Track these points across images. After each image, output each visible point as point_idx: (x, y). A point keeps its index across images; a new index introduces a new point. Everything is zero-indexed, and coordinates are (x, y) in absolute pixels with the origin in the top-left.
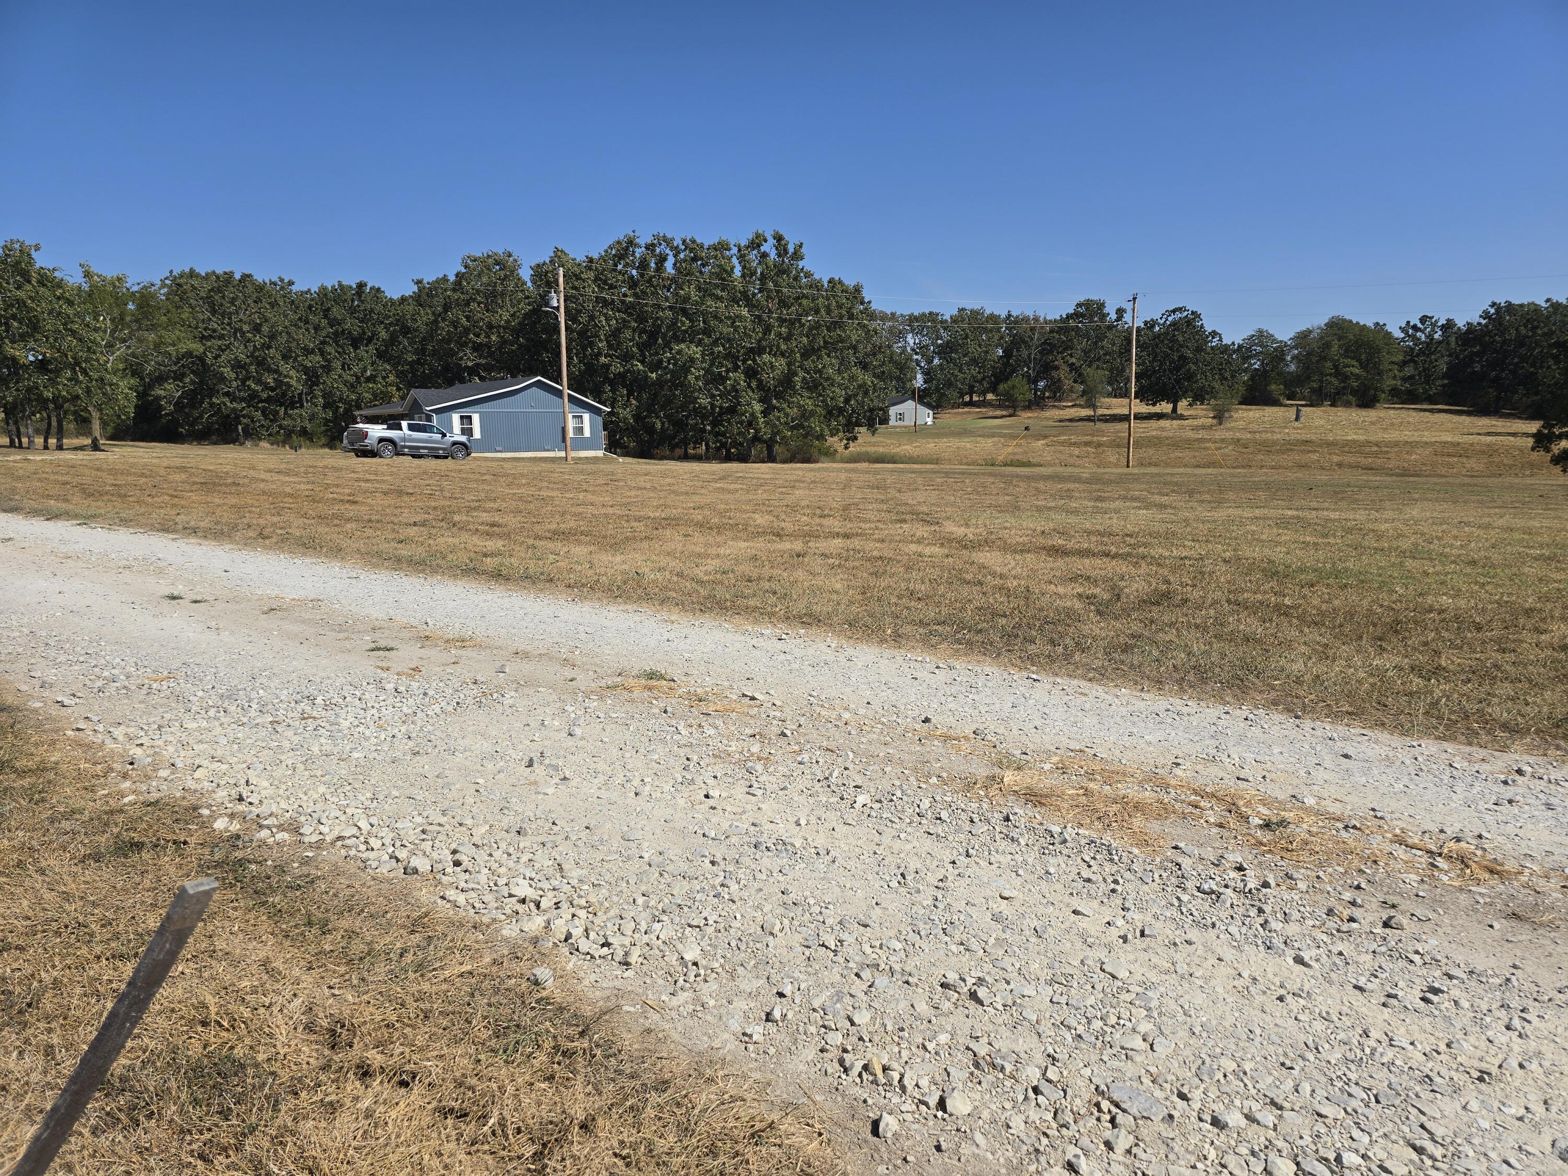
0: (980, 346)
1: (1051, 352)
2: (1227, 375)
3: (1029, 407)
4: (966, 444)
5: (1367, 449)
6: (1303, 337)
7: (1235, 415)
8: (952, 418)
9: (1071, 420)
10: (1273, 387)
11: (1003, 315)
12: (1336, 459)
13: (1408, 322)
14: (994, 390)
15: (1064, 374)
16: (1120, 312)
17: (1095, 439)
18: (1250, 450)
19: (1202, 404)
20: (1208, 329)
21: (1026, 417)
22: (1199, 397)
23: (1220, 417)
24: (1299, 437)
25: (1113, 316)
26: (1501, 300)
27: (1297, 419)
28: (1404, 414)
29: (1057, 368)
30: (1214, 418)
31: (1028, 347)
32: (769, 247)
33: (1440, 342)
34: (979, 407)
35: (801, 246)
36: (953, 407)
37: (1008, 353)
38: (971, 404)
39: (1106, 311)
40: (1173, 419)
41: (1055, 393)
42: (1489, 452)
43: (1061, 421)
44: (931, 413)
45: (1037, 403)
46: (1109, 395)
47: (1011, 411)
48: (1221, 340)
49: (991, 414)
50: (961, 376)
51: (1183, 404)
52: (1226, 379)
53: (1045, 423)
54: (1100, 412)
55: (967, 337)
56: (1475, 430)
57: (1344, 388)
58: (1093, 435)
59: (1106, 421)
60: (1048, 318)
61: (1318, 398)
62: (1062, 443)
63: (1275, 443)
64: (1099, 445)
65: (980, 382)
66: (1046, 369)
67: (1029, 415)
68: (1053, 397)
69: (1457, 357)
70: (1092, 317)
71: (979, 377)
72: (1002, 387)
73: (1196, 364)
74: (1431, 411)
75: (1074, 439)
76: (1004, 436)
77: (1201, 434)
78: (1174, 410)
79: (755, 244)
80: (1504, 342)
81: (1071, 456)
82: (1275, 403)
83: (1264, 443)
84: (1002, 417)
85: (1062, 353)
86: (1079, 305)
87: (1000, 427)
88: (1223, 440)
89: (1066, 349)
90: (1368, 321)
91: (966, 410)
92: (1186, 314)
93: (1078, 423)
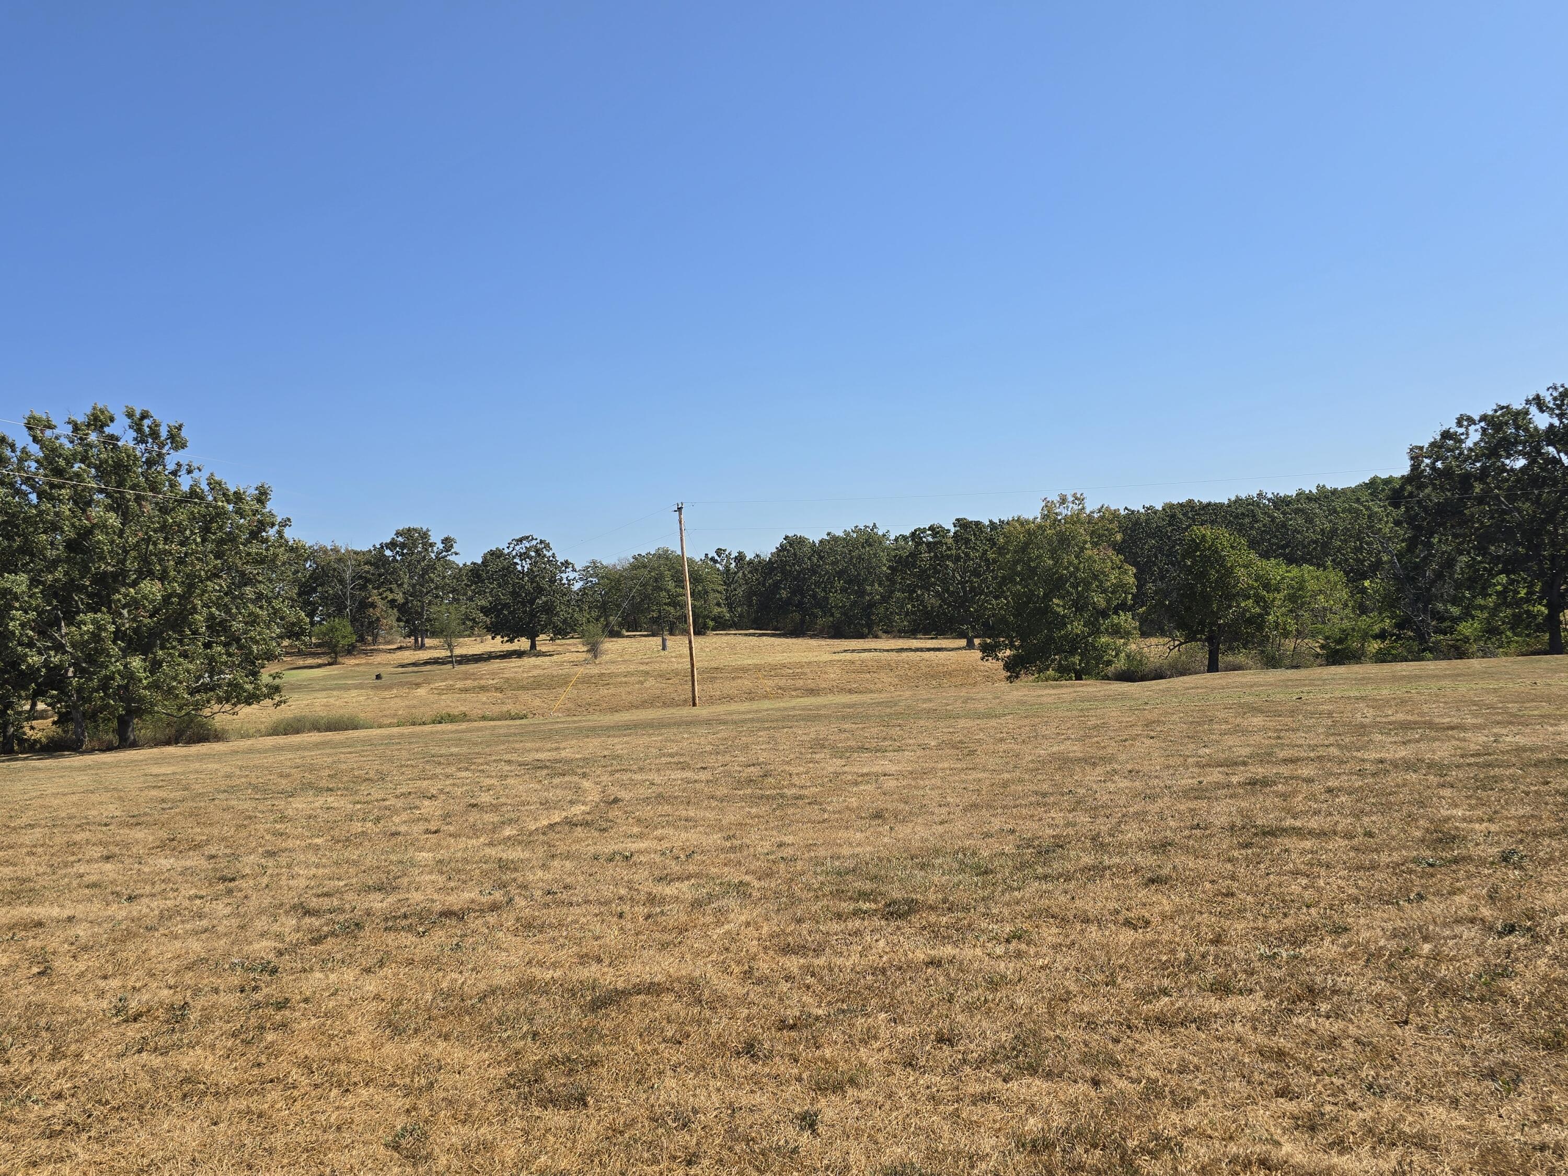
1: (365, 587)
3: (350, 652)
9: (419, 665)
10: (613, 619)
13: (706, 555)
15: (381, 611)
16: (448, 543)
18: (676, 680)
19: (567, 637)
20: (560, 559)
22: (561, 632)
23: (594, 650)
25: (441, 546)
26: (791, 535)
27: (664, 649)
29: (373, 605)
30: (588, 651)
31: (340, 581)
33: (738, 572)
39: (431, 540)
40: (536, 656)
43: (403, 666)
45: (357, 647)
47: (329, 659)
49: (301, 663)
51: (542, 639)
53: (390, 669)
54: (458, 651)
61: (652, 627)
62: (451, 690)
66: (363, 606)
67: (357, 662)
70: (414, 547)
73: (552, 594)
78: (533, 646)
83: (676, 673)
84: (319, 666)
85: (378, 588)
86: (398, 534)
87: (324, 678)
89: (385, 582)
92: (534, 542)
93: (428, 667)
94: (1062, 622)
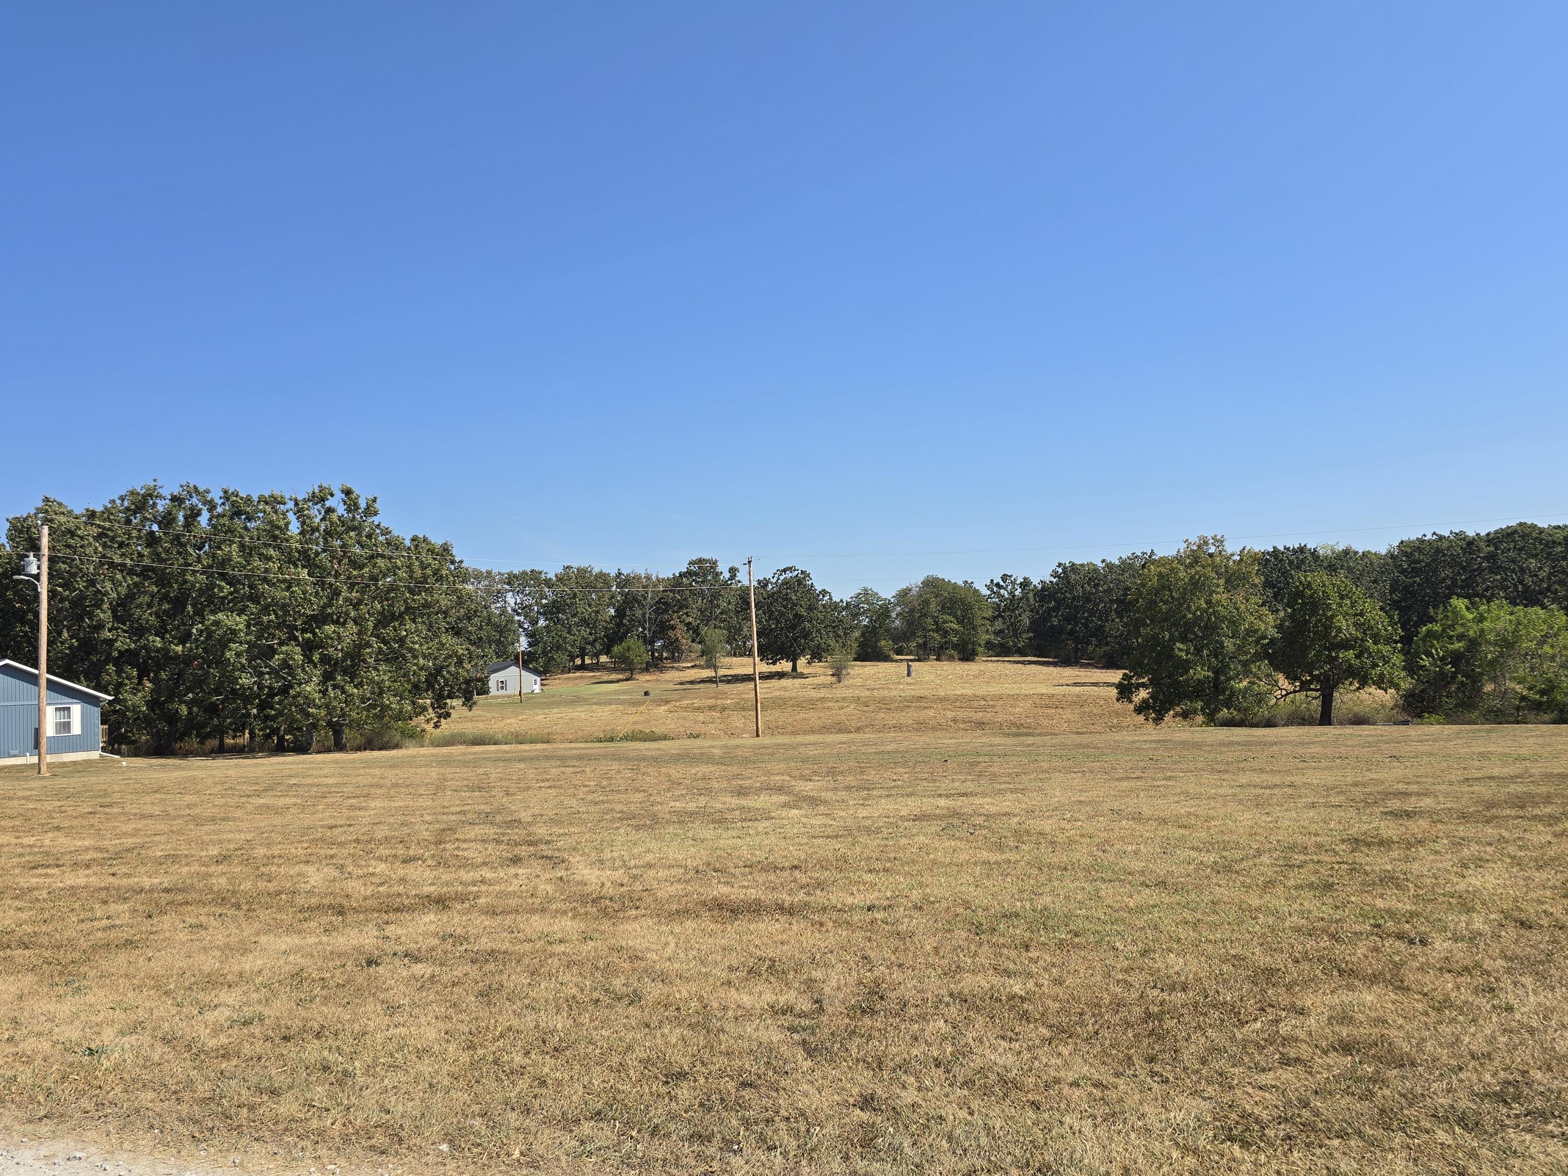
0: (590, 606)
1: (666, 611)
2: (841, 632)
3: (646, 670)
4: (579, 713)
5: (976, 704)
6: (903, 594)
7: (852, 672)
8: (563, 684)
9: (692, 682)
10: (883, 643)
11: (613, 574)
12: (950, 715)
13: (992, 581)
14: (607, 651)
15: (681, 635)
16: (733, 571)
17: (719, 702)
18: (871, 708)
19: (820, 661)
20: (819, 588)
21: (644, 680)
22: (817, 655)
23: (838, 674)
24: (913, 693)
25: (727, 575)
26: (1066, 561)
27: (909, 675)
28: (1000, 666)
29: (673, 628)
30: (833, 675)
31: (642, 606)
32: (336, 503)
33: (1021, 599)
34: (592, 670)
35: (375, 500)
36: (563, 672)
37: (620, 613)
38: (583, 667)
39: (719, 570)
40: (794, 678)
41: (673, 653)
42: (1080, 702)
43: (682, 684)
44: (538, 679)
45: (654, 665)
46: (729, 654)
47: (627, 674)
48: (831, 599)
49: (605, 678)
50: (570, 638)
51: (802, 662)
52: (840, 636)
53: (665, 686)
54: (721, 672)
55: (575, 596)
56: (1064, 681)
57: (946, 643)
58: (716, 698)
59: (729, 682)
60: (660, 577)
61: (925, 652)
62: (685, 708)
63: (892, 700)
64: (724, 709)
65: (592, 644)
66: (662, 629)
67: (648, 678)
68: (673, 659)
69: (1037, 612)
70: (705, 575)
71: (591, 638)
72: (616, 649)
73: (810, 622)
74: (1023, 663)
75: (697, 703)
76: (622, 702)
77: (823, 693)
78: (794, 668)
79: (319, 498)
80: (1074, 598)
81: (696, 722)
82: (887, 659)
83: (882, 700)
84: (618, 681)
85: (677, 612)
86: (692, 563)
87: (617, 692)
88: (844, 699)
89: (681, 608)
90: (958, 579)
91: (578, 674)
92: (796, 573)
93: (701, 685)
94: (1185, 666)
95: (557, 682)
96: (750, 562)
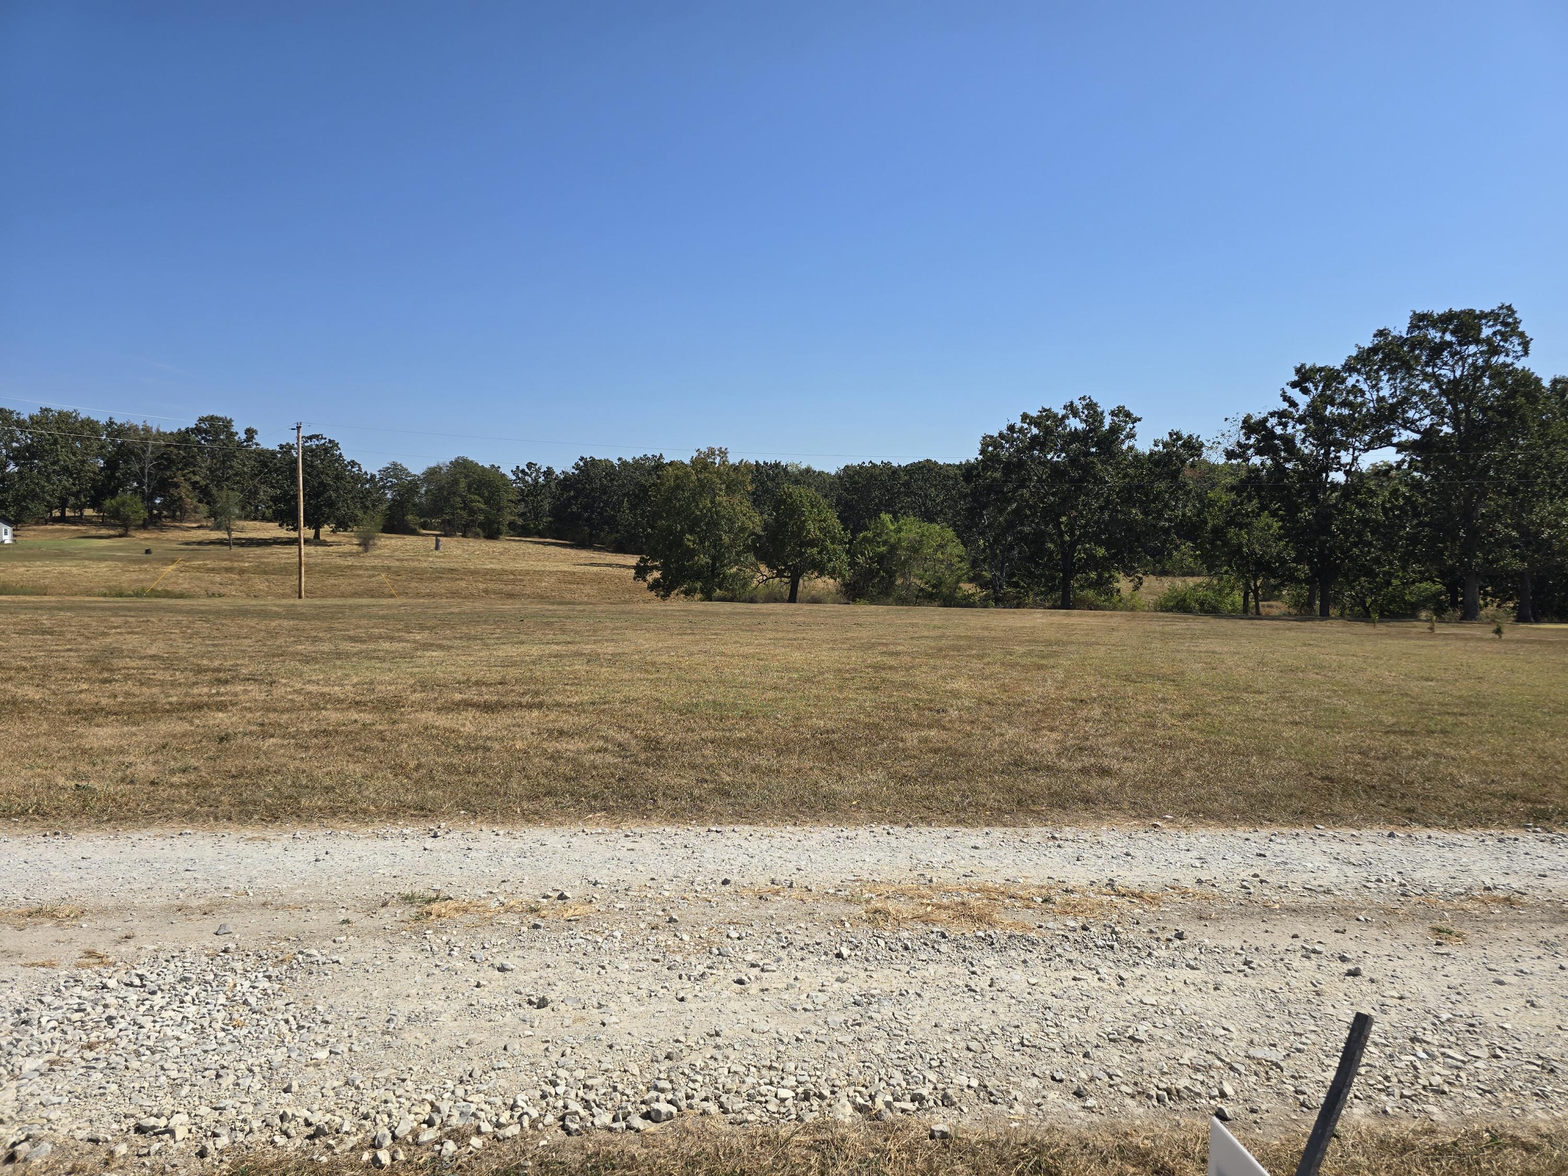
0: (74, 454)
1: (168, 468)
2: (368, 504)
3: (144, 526)
4: (71, 568)
5: (505, 577)
6: (432, 473)
7: (379, 543)
8: (35, 536)
9: (200, 543)
10: (410, 517)
11: (103, 421)
12: (482, 586)
13: (518, 467)
14: (95, 504)
15: (184, 491)
16: (250, 433)
17: (236, 564)
18: (404, 577)
19: (345, 530)
20: (347, 458)
21: (143, 538)
22: (342, 524)
23: (366, 543)
24: (444, 565)
25: (243, 436)
26: (587, 456)
27: (437, 548)
28: (523, 546)
29: (177, 486)
30: (359, 545)
31: (139, 459)
33: (543, 486)
34: (74, 524)
36: (37, 523)
37: (111, 465)
38: (63, 519)
39: (234, 430)
40: (316, 545)
41: (174, 512)
42: (598, 580)
43: (187, 544)
44: (9, 529)
45: (152, 522)
46: (239, 518)
47: (120, 531)
48: (360, 470)
49: (93, 532)
50: (48, 487)
51: (325, 529)
52: (368, 508)
53: (167, 545)
54: (235, 535)
55: (56, 442)
56: (580, 561)
57: (472, 521)
58: (232, 561)
59: (242, 545)
60: (162, 430)
61: (449, 529)
62: (198, 569)
63: (424, 571)
64: (242, 572)
65: (76, 495)
66: (163, 486)
67: (146, 535)
68: (173, 518)
69: (559, 499)
70: (217, 434)
71: (74, 489)
72: (108, 503)
73: (336, 490)
74: (543, 543)
75: (210, 564)
76: (120, 559)
77: (350, 561)
78: (317, 535)
80: (592, 489)
81: (212, 583)
82: (413, 532)
83: (413, 570)
84: (110, 537)
85: (182, 469)
86: (202, 420)
88: (374, 568)
89: (186, 465)
90: (485, 462)
91: (57, 527)
92: (323, 441)
93: (211, 547)
95: (32, 533)
96: (298, 428)
